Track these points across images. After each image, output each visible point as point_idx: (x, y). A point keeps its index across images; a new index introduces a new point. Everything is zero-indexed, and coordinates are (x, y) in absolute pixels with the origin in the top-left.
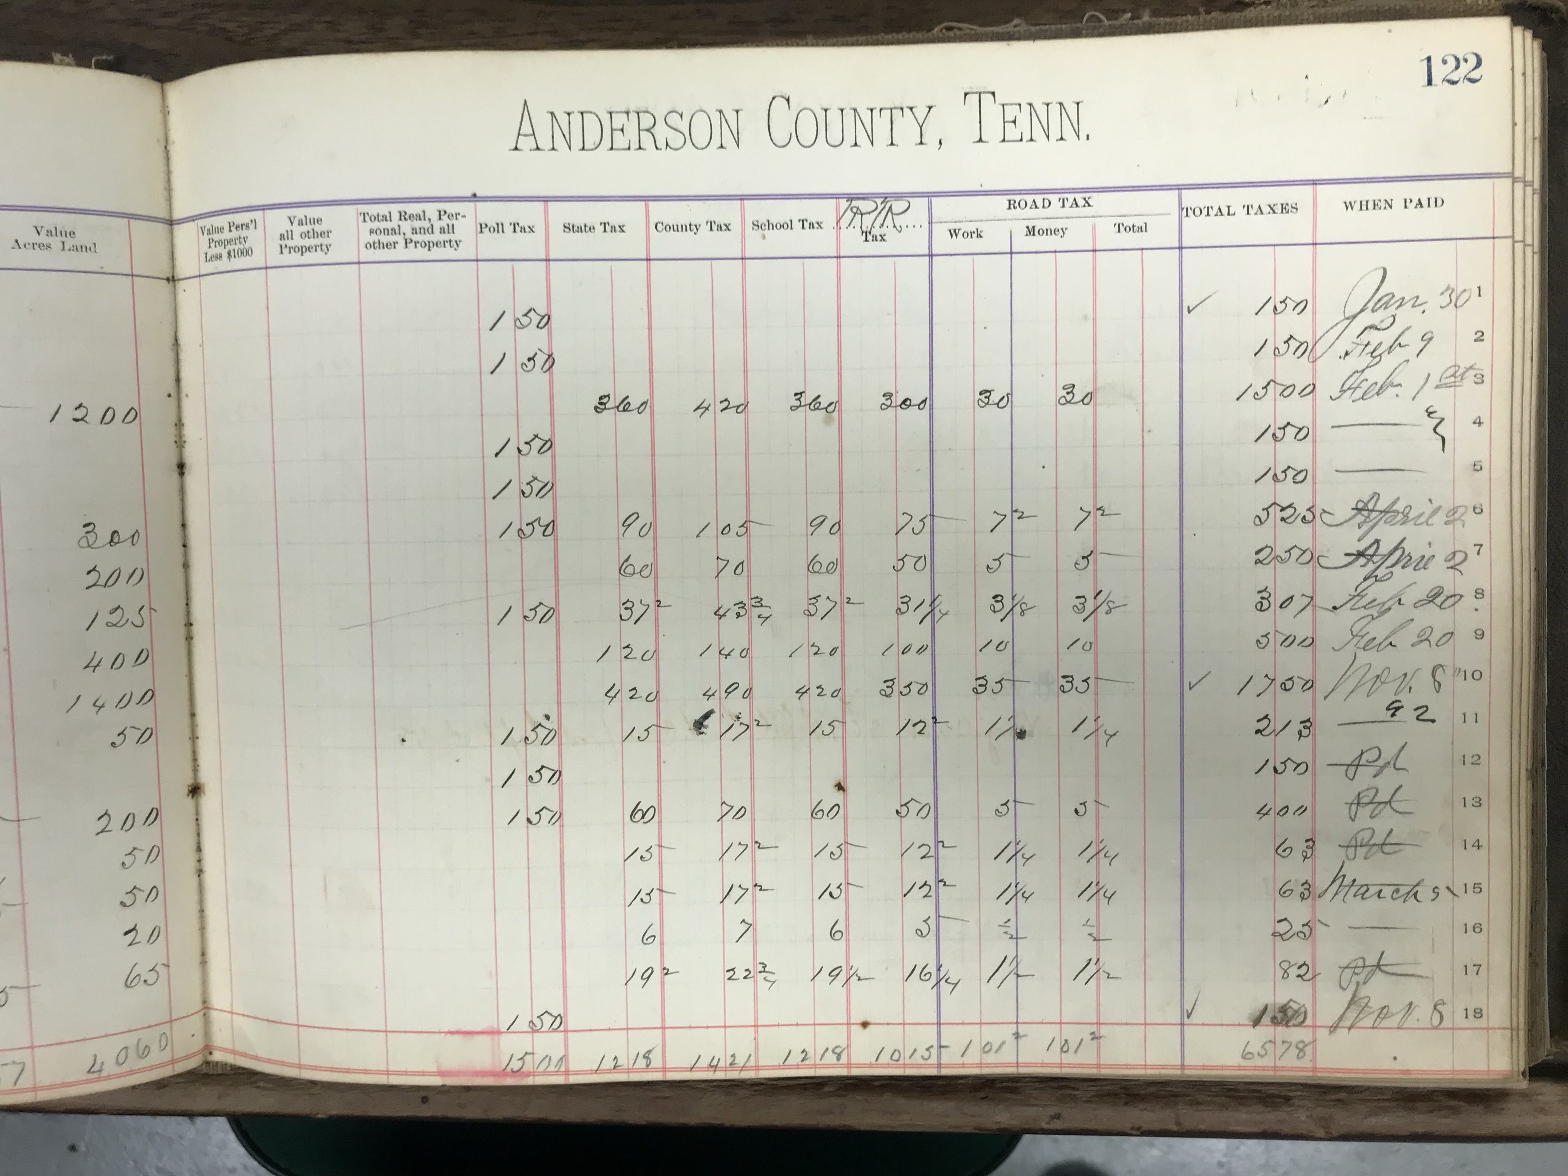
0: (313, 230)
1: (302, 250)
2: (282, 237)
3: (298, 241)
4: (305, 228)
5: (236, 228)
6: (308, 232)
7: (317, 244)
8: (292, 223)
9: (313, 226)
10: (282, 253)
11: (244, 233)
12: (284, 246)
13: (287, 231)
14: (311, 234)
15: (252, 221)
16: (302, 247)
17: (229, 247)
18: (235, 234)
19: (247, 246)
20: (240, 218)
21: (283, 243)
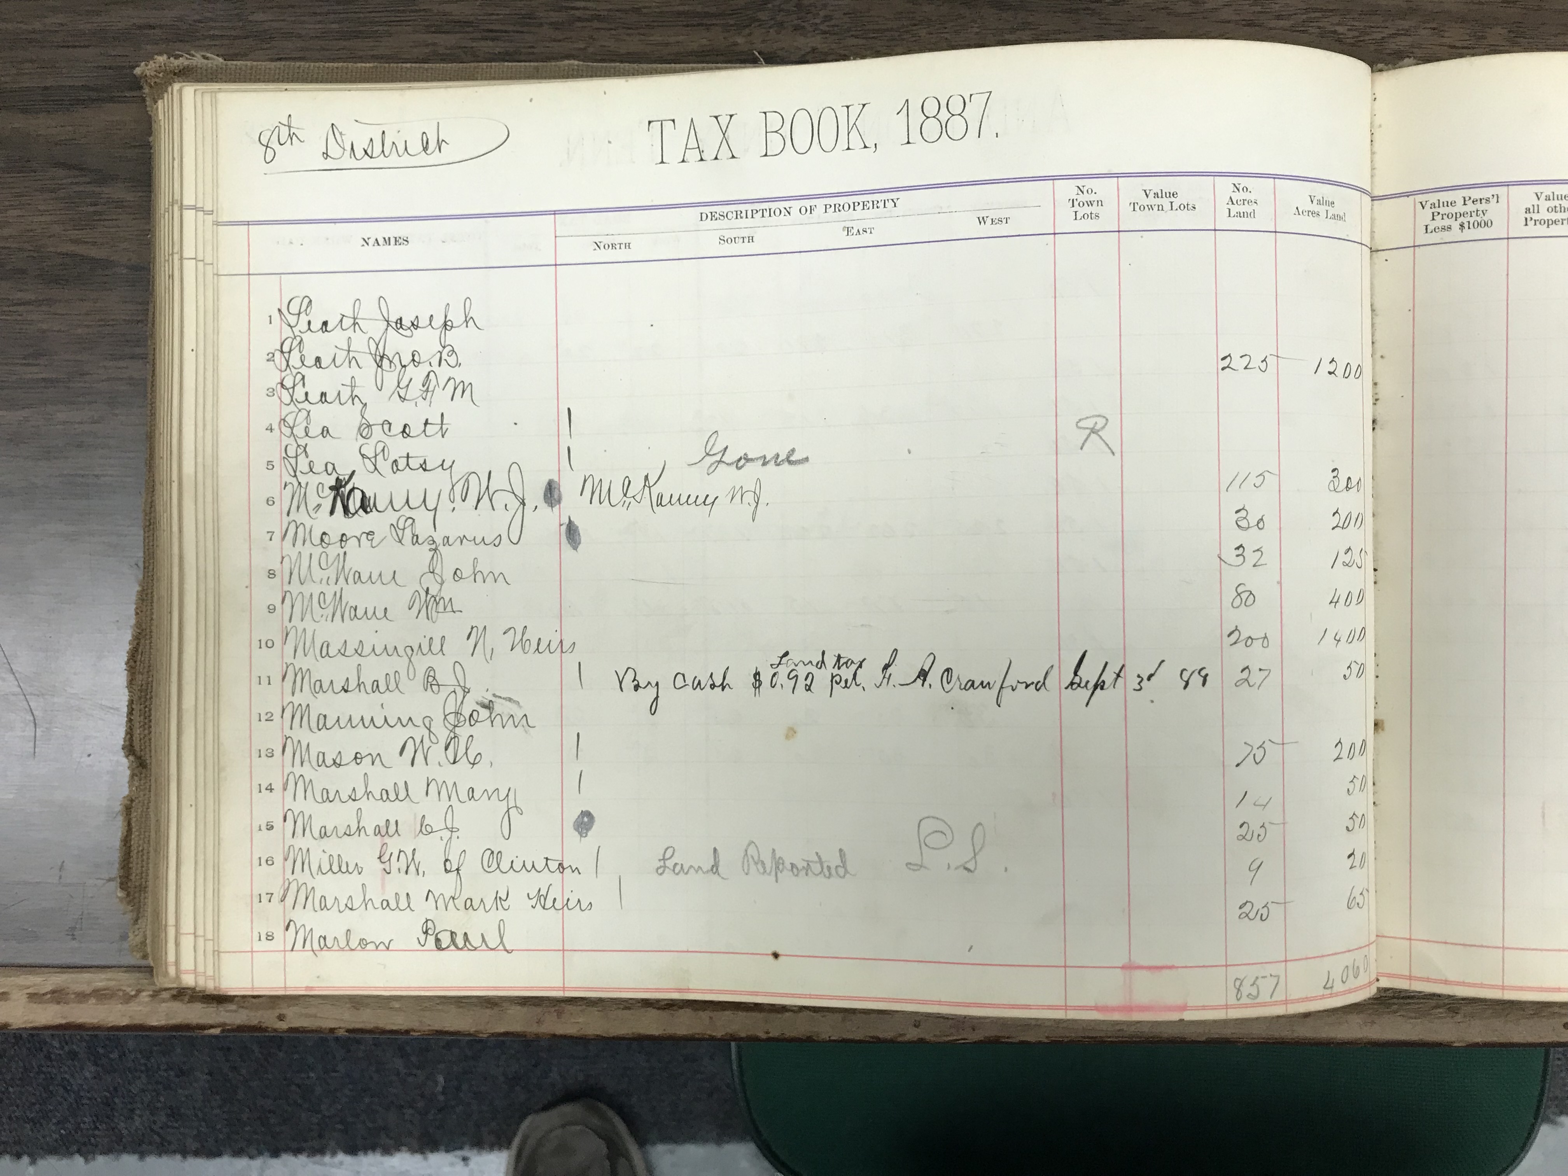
0: (1560, 205)
1: (1548, 223)
2: (1528, 210)
3: (1544, 215)
4: (1552, 204)
5: (1473, 202)
6: (1555, 207)
7: (1564, 218)
8: (1539, 199)
9: (1560, 202)
10: (1526, 225)
11: (1481, 207)
12: (1529, 219)
13: (1533, 206)
14: (1558, 209)
15: (1493, 196)
16: (1548, 220)
17: (1460, 220)
18: (1470, 207)
19: (1486, 218)
20: (1476, 194)
21: (1528, 216)
